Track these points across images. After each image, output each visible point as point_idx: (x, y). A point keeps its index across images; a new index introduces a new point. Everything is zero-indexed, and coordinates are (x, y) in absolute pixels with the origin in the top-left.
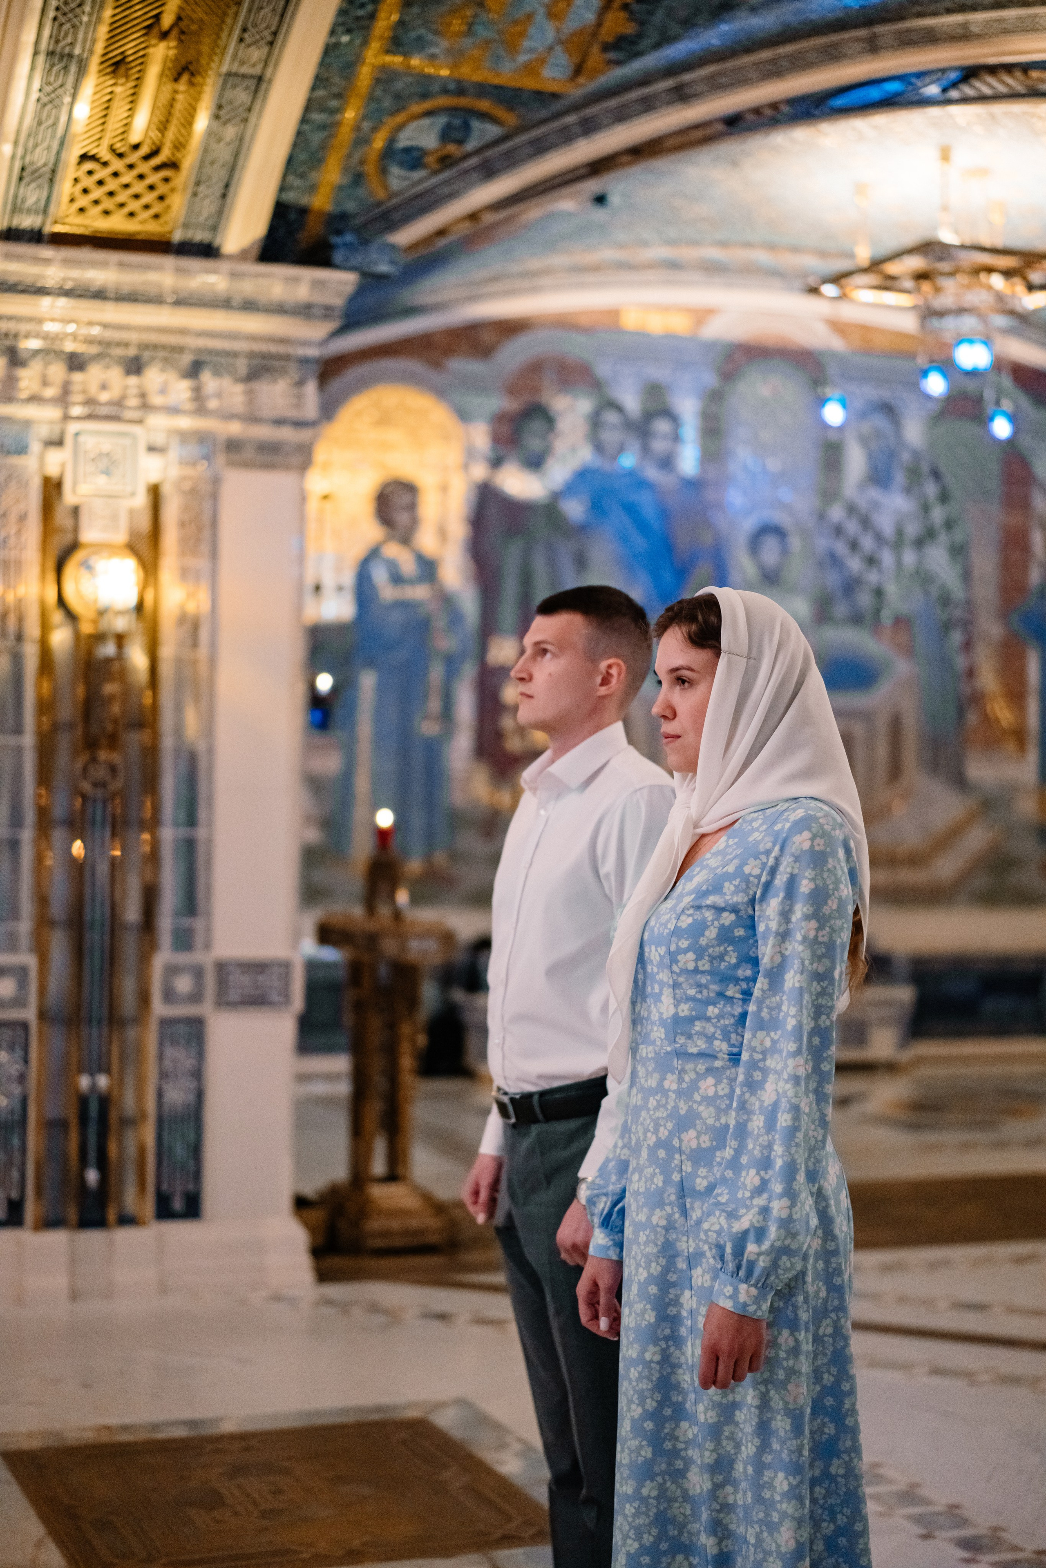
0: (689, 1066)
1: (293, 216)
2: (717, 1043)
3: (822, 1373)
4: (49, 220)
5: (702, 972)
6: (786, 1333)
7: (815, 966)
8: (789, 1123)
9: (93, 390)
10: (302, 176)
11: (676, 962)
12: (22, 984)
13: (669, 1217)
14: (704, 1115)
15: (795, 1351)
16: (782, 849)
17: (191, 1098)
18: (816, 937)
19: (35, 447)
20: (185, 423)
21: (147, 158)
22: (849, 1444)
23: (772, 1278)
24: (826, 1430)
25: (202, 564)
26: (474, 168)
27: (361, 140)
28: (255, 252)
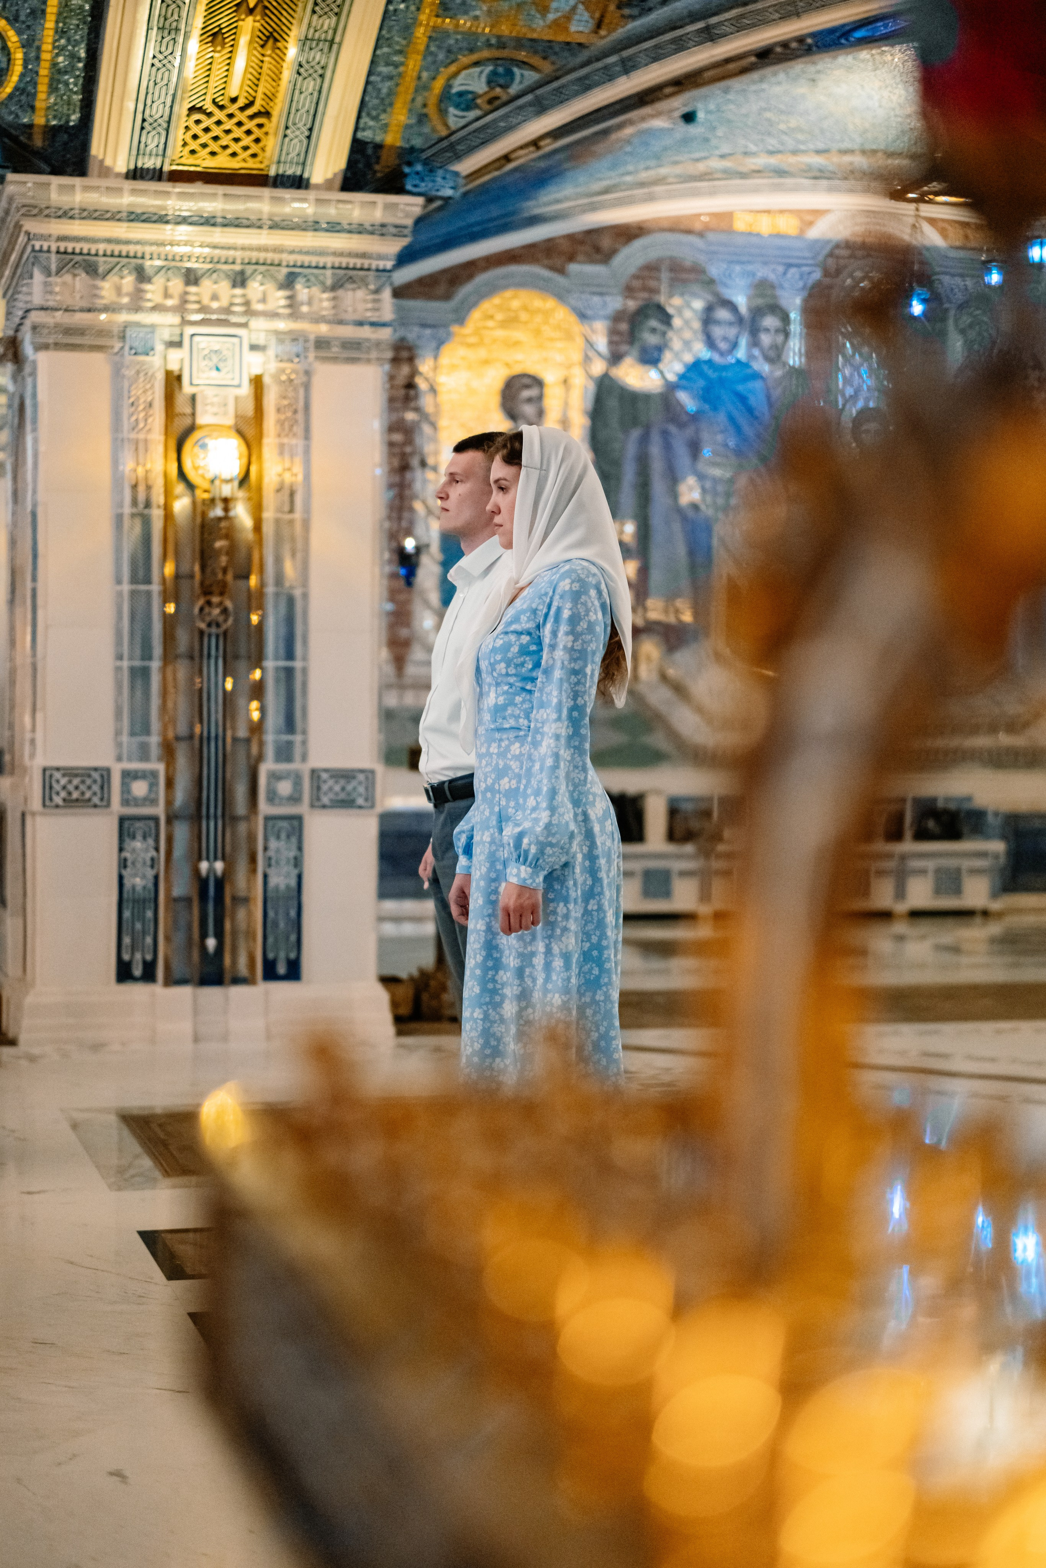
0: (505, 736)
1: (370, 151)
2: (521, 720)
3: (591, 935)
4: (167, 161)
5: (511, 675)
6: (561, 905)
7: (572, 665)
8: (551, 764)
9: (206, 301)
10: (375, 118)
11: (495, 670)
12: (153, 786)
13: (492, 835)
14: (514, 767)
15: (566, 917)
16: (554, 592)
17: (293, 882)
18: (573, 646)
19: (159, 347)
20: (282, 325)
21: (242, 109)
22: (606, 980)
23: (541, 861)
24: (594, 972)
25: (298, 442)
26: (530, 104)
27: (422, 87)
28: (338, 182)
